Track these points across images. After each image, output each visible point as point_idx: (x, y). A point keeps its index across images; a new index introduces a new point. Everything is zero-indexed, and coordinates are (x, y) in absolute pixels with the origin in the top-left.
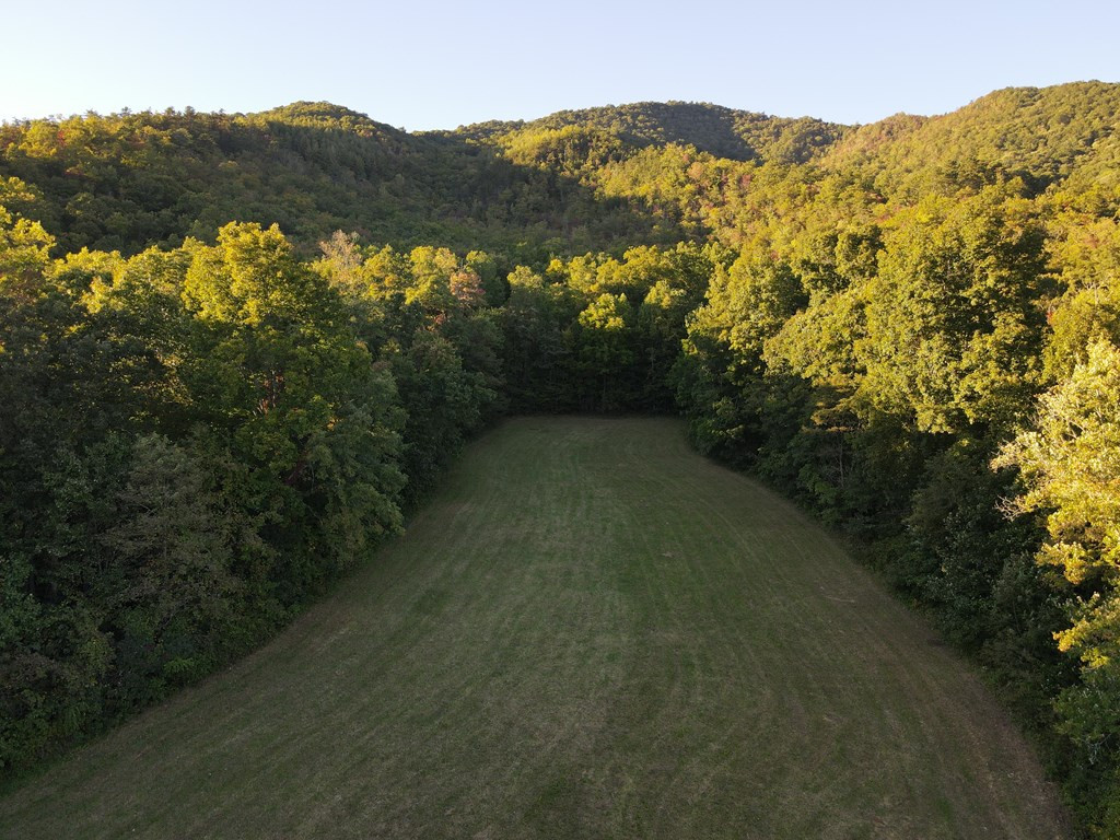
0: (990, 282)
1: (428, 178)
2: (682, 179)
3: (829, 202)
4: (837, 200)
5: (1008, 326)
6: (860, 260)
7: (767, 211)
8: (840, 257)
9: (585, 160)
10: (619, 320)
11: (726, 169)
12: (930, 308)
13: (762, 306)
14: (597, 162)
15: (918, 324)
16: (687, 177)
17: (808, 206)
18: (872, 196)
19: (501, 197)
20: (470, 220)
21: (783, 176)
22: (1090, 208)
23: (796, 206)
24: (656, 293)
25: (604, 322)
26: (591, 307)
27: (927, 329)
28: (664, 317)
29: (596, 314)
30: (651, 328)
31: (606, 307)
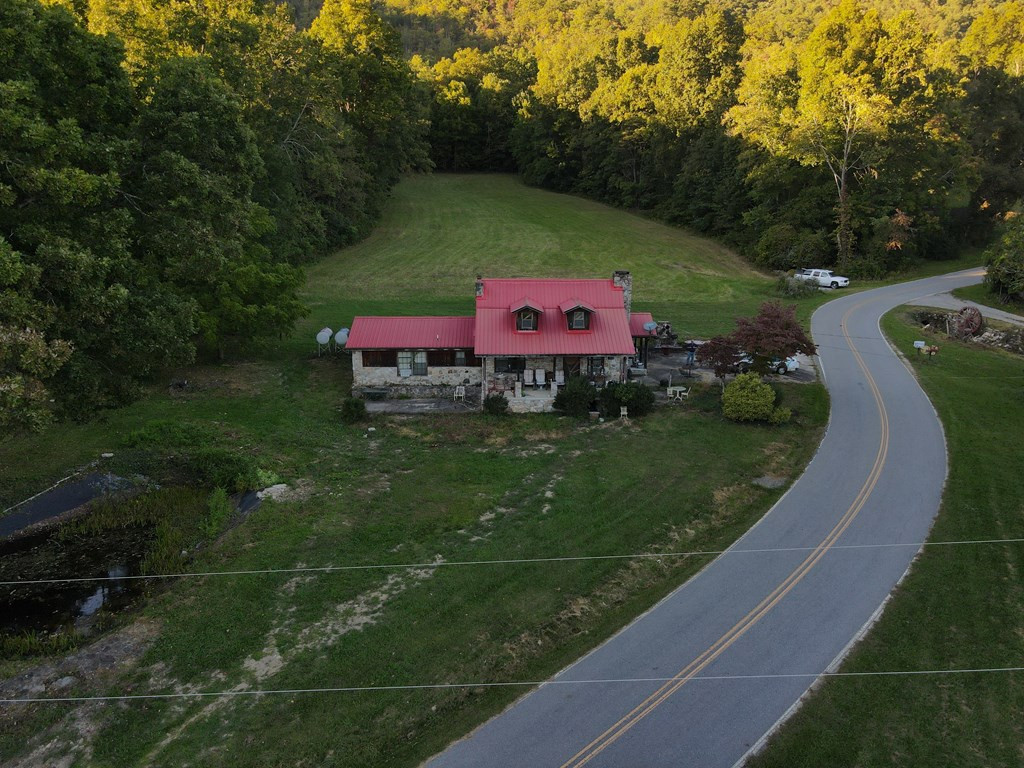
0: (720, 49)
3: (582, 28)
5: (726, 73)
7: (532, 34)
8: (620, 54)
10: (468, 100)
12: (691, 64)
13: (580, 81)
15: (686, 73)
17: (565, 30)
22: (767, 37)
23: (555, 30)
24: (489, 82)
25: (457, 100)
26: (445, 90)
27: (690, 75)
28: (498, 99)
29: (450, 95)
30: (490, 106)
31: (456, 90)
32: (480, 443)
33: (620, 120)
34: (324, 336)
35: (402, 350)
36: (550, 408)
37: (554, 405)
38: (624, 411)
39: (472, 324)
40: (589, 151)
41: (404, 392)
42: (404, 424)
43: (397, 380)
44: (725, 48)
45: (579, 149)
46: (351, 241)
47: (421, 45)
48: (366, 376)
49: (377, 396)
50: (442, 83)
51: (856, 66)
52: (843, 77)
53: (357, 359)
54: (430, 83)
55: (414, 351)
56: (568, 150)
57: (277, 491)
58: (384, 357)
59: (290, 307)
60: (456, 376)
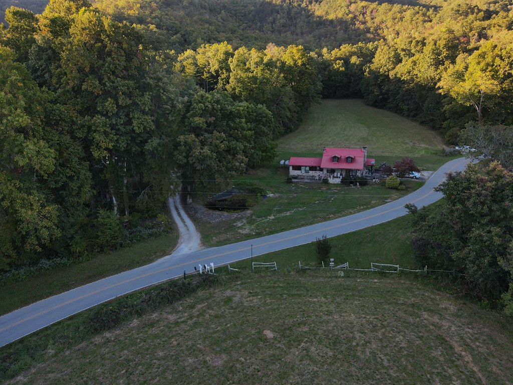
0: (445, 54)
1: (233, 12)
2: (347, 12)
3: (409, 21)
4: (412, 20)
6: (418, 48)
8: (412, 47)
9: (302, 2)
10: (343, 68)
11: (366, 7)
12: (432, 60)
13: (390, 62)
14: (308, 3)
15: (429, 64)
16: (349, 10)
17: (400, 23)
18: (426, 19)
19: (269, 21)
20: (257, 31)
21: (390, 10)
23: (395, 23)
24: (354, 60)
25: (339, 69)
26: (334, 64)
27: (431, 65)
28: (357, 67)
29: (336, 67)
30: (353, 71)
31: (339, 64)
32: (319, 189)
33: (405, 79)
34: (282, 162)
35: (302, 166)
36: (340, 183)
37: (341, 182)
38: (358, 184)
39: (321, 160)
40: (391, 92)
41: (302, 177)
42: (301, 184)
43: (301, 174)
44: (447, 54)
45: (388, 90)
46: (291, 131)
47: (329, 35)
48: (293, 173)
49: (295, 178)
50: (333, 60)
51: (487, 68)
52: (480, 73)
53: (291, 168)
54: (328, 61)
55: (306, 166)
56: (384, 91)
57: (271, 195)
58: (298, 168)
59: (274, 154)
60: (316, 174)
